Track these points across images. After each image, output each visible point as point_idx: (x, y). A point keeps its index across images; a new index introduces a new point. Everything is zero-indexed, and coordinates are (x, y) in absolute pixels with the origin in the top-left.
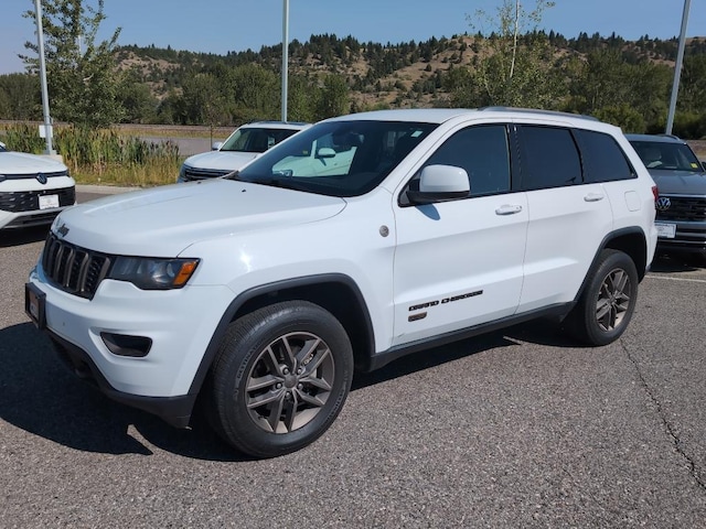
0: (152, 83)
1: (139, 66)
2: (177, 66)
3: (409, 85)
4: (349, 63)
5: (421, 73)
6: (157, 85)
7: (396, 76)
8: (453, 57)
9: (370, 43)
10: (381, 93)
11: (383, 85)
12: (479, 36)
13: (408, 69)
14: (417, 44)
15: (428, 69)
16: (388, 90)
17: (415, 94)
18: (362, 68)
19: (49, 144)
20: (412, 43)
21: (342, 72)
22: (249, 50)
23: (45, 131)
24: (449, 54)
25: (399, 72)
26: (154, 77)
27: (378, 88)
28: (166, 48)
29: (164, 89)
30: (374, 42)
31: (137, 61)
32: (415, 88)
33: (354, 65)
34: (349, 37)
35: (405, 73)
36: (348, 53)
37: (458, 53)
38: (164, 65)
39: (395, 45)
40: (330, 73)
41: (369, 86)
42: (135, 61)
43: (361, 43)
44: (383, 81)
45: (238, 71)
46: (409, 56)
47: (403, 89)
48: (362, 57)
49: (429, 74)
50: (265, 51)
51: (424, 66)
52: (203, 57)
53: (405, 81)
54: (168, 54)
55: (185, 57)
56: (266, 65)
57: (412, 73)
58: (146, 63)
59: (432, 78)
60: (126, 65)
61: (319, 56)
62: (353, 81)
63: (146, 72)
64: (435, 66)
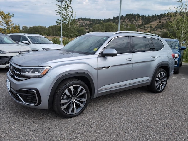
0: (85, 27)
1: (82, 23)
2: (91, 22)
3: (154, 27)
4: (137, 21)
5: (157, 23)
6: (86, 28)
7: (150, 24)
8: (168, 19)
9: (143, 15)
10: (145, 29)
11: (146, 27)
12: (176, 13)
13: (154, 22)
14: (157, 15)
15: (160, 22)
16: (148, 28)
17: (156, 29)
18: (140, 22)
19: (61, 42)
20: (155, 15)
21: (134, 23)
22: (110, 18)
23: (61, 39)
24: (166, 18)
25: (151, 23)
26: (86, 26)
27: (145, 28)
28: (89, 18)
29: (88, 28)
30: (144, 15)
31: (82, 21)
32: (156, 28)
33: (138, 21)
34: (137, 14)
35: (153, 23)
36: (137, 18)
37: (169, 17)
38: (88, 22)
39: (150, 16)
40: (131, 24)
41: (142, 27)
42: (81, 22)
43: (140, 15)
44: (146, 26)
45: (107, 23)
46: (154, 19)
47: (152, 28)
48: (140, 19)
49: (160, 23)
50: (114, 18)
51: (159, 21)
52: (98, 20)
53: (153, 26)
54: (89, 20)
55: (94, 20)
56: (114, 22)
57: (155, 23)
58: (84, 22)
59: (161, 24)
60: (79, 23)
61: (128, 19)
62: (137, 26)
63: (84, 24)
64: (162, 21)
